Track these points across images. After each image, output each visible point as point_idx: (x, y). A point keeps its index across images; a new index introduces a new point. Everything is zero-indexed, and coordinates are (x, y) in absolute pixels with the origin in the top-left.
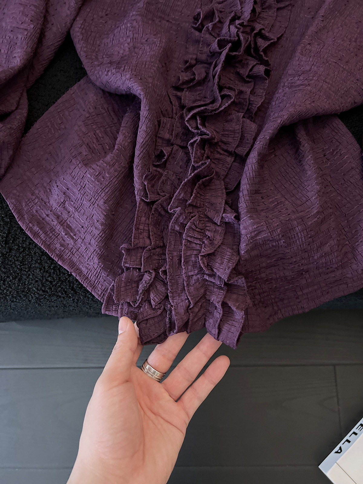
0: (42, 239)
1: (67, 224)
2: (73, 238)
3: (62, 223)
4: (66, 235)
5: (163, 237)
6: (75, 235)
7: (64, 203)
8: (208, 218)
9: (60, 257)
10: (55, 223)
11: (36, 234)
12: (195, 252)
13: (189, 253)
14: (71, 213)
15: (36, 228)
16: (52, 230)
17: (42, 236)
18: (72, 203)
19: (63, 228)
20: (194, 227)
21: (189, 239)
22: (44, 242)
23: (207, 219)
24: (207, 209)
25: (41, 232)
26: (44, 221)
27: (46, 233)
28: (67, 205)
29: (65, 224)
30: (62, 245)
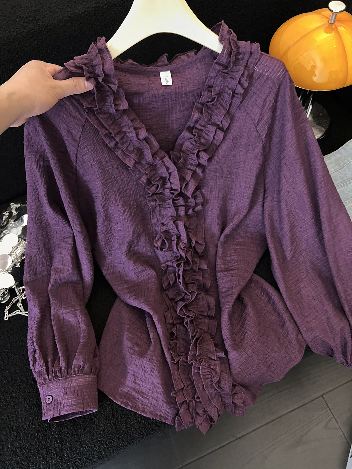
0: (131, 406)
1: (140, 391)
2: (146, 398)
3: (138, 392)
4: (142, 398)
5: (190, 378)
6: (147, 396)
7: (135, 380)
8: (209, 357)
9: (143, 411)
10: (134, 393)
11: (127, 404)
12: (209, 380)
13: (206, 381)
14: (140, 384)
15: (125, 401)
16: (134, 398)
17: (130, 404)
18: (139, 379)
19: (140, 395)
20: (204, 367)
21: (204, 374)
22: (132, 407)
23: (209, 359)
24: (207, 353)
25: (129, 402)
26: (127, 395)
27: (131, 401)
28: (137, 381)
29: (139, 392)
30: (142, 405)
